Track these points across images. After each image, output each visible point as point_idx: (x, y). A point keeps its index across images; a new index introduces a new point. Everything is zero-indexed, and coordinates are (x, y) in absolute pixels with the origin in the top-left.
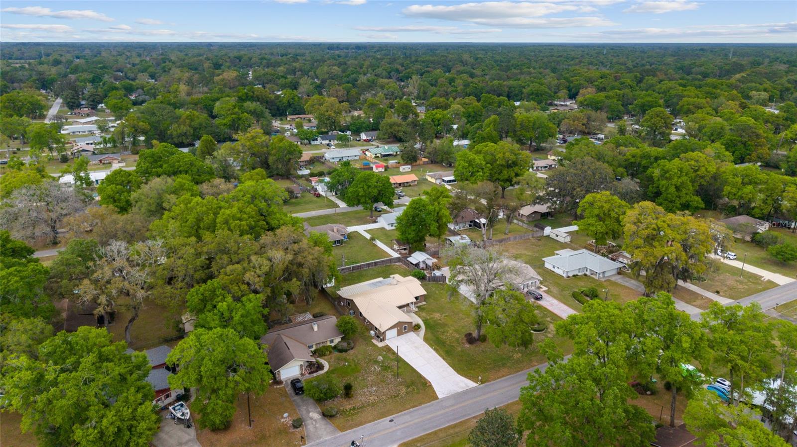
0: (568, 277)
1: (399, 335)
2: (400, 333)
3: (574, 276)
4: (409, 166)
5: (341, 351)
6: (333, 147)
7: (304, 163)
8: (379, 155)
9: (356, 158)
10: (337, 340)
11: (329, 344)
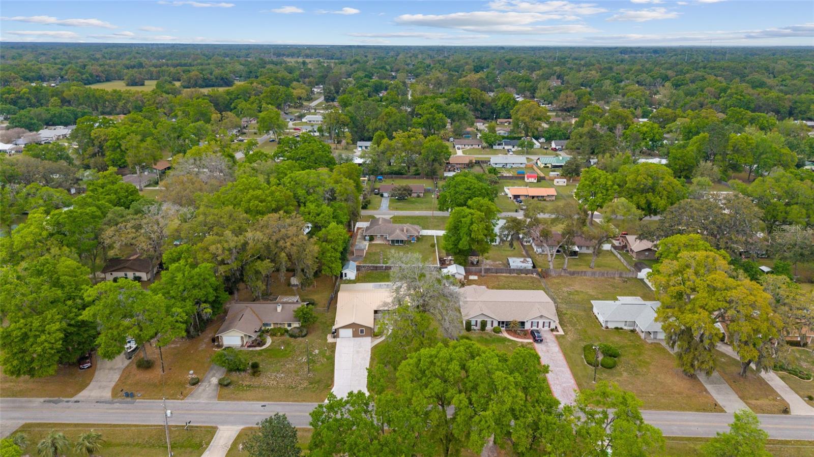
0: (607, 328)
1: (354, 336)
2: (355, 335)
3: (617, 328)
4: (565, 180)
5: (291, 336)
6: (511, 153)
7: (463, 166)
8: (550, 166)
9: (521, 166)
10: (296, 325)
11: (286, 326)
